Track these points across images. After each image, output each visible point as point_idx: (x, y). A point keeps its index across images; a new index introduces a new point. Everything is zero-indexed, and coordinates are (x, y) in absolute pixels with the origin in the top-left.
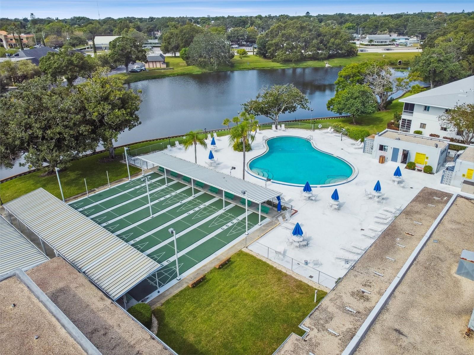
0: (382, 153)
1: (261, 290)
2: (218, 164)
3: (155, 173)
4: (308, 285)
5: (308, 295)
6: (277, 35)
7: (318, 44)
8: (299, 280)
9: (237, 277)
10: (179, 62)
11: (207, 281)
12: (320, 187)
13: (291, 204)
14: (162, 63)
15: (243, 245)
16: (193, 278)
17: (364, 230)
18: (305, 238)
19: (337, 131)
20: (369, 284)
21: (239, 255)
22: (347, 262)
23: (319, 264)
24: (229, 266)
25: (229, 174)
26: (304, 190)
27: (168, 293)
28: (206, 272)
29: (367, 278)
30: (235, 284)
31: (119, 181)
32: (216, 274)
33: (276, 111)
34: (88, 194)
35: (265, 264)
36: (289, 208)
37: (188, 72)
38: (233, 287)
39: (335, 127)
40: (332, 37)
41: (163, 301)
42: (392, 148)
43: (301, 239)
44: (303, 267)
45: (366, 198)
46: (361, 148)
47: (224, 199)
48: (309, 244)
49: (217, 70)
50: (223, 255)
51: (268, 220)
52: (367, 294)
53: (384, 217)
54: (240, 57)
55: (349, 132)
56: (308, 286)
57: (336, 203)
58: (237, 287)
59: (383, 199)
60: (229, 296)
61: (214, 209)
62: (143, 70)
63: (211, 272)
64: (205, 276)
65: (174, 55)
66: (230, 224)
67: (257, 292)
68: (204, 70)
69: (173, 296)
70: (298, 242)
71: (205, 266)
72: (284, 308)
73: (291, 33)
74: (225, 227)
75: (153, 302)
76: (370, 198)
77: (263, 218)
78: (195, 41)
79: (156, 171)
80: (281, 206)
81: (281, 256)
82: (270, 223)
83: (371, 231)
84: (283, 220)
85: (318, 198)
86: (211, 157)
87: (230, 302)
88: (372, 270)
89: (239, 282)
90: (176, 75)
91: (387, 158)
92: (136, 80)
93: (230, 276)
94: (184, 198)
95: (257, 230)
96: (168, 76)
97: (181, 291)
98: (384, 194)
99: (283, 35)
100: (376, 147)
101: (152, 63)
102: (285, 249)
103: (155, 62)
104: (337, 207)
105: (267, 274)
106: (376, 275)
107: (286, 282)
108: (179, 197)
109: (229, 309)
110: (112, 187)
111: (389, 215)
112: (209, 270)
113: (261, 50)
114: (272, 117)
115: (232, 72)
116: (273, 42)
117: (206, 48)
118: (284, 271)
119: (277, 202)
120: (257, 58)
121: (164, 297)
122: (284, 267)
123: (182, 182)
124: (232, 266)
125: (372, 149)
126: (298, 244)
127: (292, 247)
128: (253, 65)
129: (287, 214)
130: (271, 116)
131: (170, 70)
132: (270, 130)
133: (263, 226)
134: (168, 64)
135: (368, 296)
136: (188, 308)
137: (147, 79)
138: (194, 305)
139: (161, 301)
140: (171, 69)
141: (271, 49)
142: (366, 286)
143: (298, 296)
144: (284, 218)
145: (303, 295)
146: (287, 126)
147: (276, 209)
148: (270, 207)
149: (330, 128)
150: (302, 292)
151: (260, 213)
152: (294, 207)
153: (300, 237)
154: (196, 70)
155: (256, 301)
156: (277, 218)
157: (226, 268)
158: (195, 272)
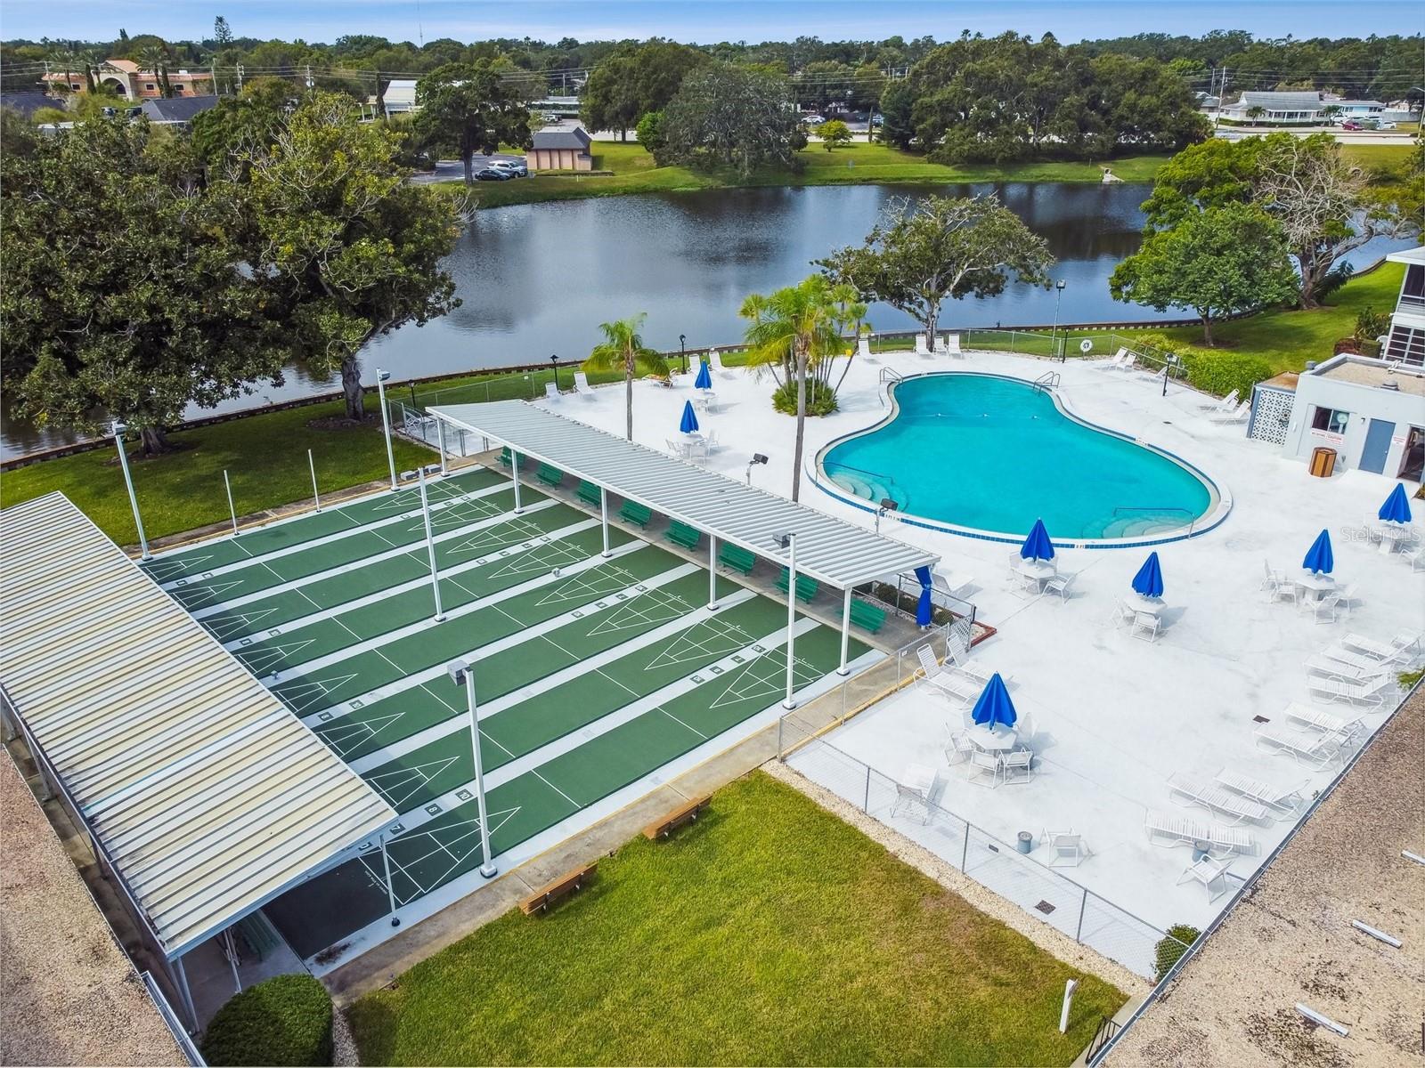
0: (1325, 438)
1: (827, 949)
2: (713, 452)
3: (487, 470)
4: (1032, 943)
5: (1030, 994)
6: (948, 78)
7: (1081, 108)
8: (994, 916)
9: (728, 883)
10: (633, 154)
11: (602, 892)
12: (1087, 547)
13: (974, 600)
14: (579, 156)
15: (767, 748)
16: (545, 873)
17: (1267, 721)
18: (1023, 738)
19: (1149, 365)
20: (1332, 980)
21: (749, 792)
22: (1203, 851)
23: (1080, 854)
24: (702, 831)
25: (744, 480)
26: (1025, 553)
27: (431, 931)
28: (605, 853)
29: (1319, 952)
30: (714, 913)
31: (356, 492)
32: (642, 864)
33: (933, 289)
34: (235, 528)
35: (851, 834)
36: (961, 617)
37: (659, 186)
38: (708, 926)
39: (1142, 350)
40: (1130, 89)
41: (402, 967)
42: (1368, 422)
43: (1008, 742)
44: (1011, 859)
45: (1268, 597)
46: (1240, 422)
47: (712, 568)
48: (1039, 763)
49: (749, 179)
50: (686, 784)
51: (877, 655)
52: (1331, 1038)
53: (1351, 674)
54: (825, 146)
55: (1194, 367)
56: (1032, 948)
57: (1152, 607)
58: (724, 931)
59: (1341, 604)
60: (685, 966)
61: (674, 604)
62: (519, 176)
63: (625, 852)
64: (592, 871)
65: (619, 138)
66: (727, 665)
67: (805, 957)
68: (709, 182)
69: (450, 948)
70: (995, 753)
71: (604, 824)
72: (922, 1045)
73: (993, 71)
74: (707, 675)
75: (362, 968)
76: (1286, 598)
77: (858, 649)
78: (686, 88)
79: (492, 464)
80: (933, 607)
81: (921, 811)
82: (884, 668)
83: (1299, 728)
84: (937, 662)
85: (1075, 587)
86: (689, 423)
87: (685, 996)
88: (1345, 912)
89: (732, 906)
90: (621, 192)
91: (1344, 459)
92: (494, 202)
93: (699, 879)
94: (570, 559)
95: (830, 694)
96: (594, 194)
97: (489, 928)
98: (1345, 586)
99: (969, 75)
100: (1302, 415)
101: (548, 154)
102: (937, 779)
103: (559, 151)
104: (1153, 623)
105: (854, 879)
106: (1363, 937)
107: (937, 922)
108: (553, 556)
109: (676, 1028)
110: (325, 510)
111: (1371, 666)
112: (617, 843)
113: (896, 124)
114: (918, 310)
115: (799, 188)
116: (937, 97)
117: (718, 111)
118: (929, 871)
119: (914, 590)
120: (882, 151)
121: (415, 945)
122: (931, 855)
123: (575, 504)
124: (717, 833)
125: (1284, 422)
126: (992, 763)
127: (970, 769)
128: (865, 171)
129: (955, 641)
130: (912, 307)
131: (603, 177)
132: (907, 354)
133: (859, 680)
134: (597, 162)
135: (1334, 1049)
136: (500, 1010)
137: (527, 202)
138: (528, 999)
139: (398, 963)
140: (606, 174)
141: (929, 122)
142: (1322, 991)
143: (983, 992)
144: (941, 652)
145: (1009, 990)
146: (968, 345)
147: (911, 619)
148: (891, 608)
149: (1122, 352)
150: (1003, 974)
151: (845, 629)
152: (984, 614)
153: (1005, 733)
154: (681, 179)
155: (796, 1003)
156: (912, 651)
157: (687, 841)
158: (560, 848)
